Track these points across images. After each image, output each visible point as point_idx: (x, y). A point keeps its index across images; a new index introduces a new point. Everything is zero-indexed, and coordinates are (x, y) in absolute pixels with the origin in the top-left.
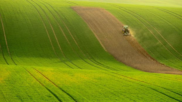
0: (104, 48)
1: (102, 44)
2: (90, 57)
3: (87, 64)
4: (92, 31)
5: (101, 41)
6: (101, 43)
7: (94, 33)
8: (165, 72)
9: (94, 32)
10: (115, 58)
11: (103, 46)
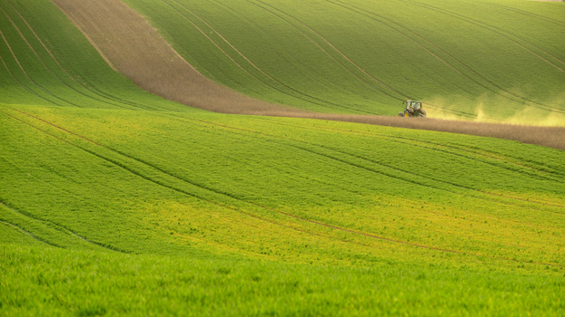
0: (110, 65)
1: (103, 57)
2: (85, 84)
3: (85, 98)
4: (80, 29)
5: (102, 50)
6: (101, 53)
7: (84, 33)
8: (264, 112)
9: (85, 31)
10: (138, 84)
11: (107, 61)
